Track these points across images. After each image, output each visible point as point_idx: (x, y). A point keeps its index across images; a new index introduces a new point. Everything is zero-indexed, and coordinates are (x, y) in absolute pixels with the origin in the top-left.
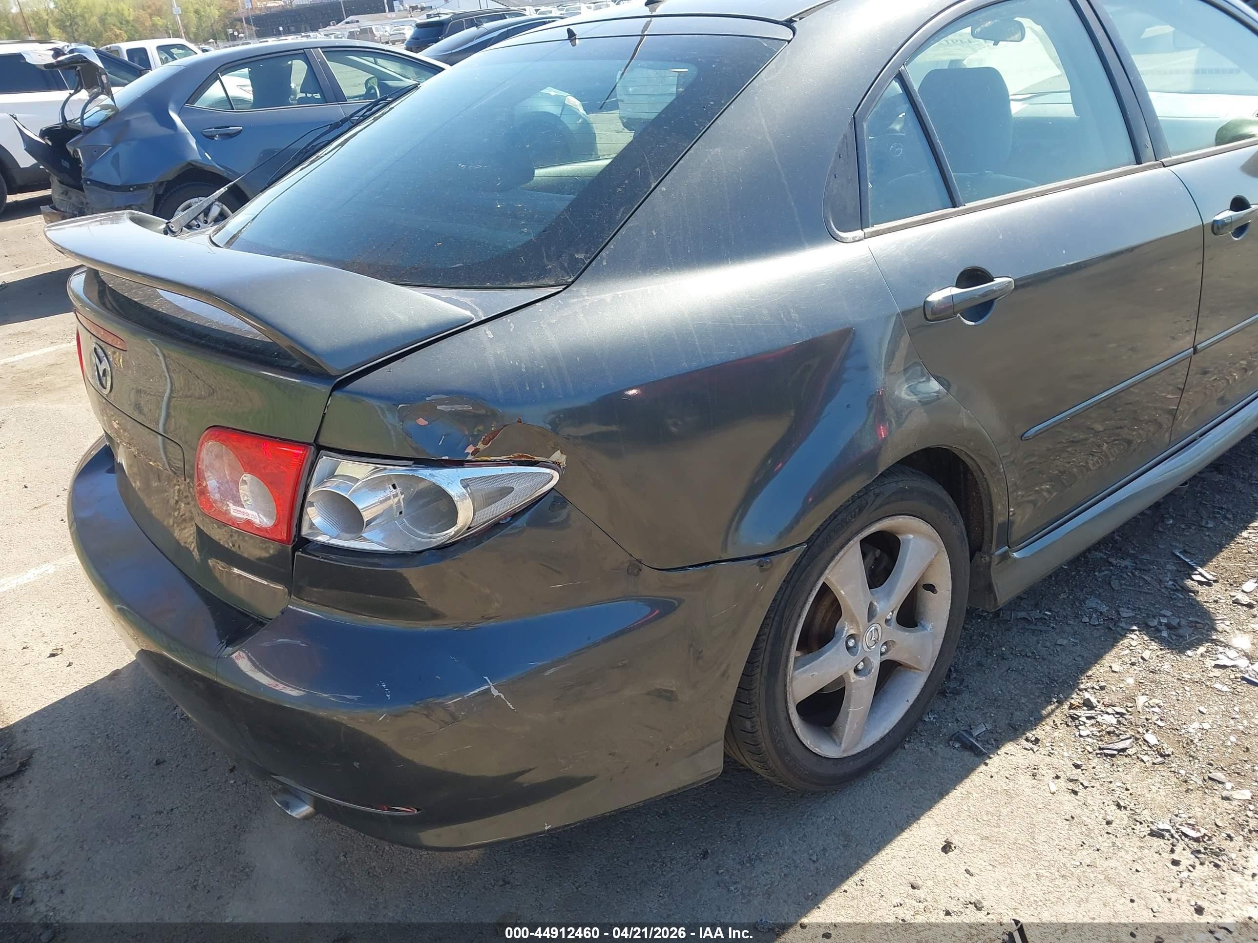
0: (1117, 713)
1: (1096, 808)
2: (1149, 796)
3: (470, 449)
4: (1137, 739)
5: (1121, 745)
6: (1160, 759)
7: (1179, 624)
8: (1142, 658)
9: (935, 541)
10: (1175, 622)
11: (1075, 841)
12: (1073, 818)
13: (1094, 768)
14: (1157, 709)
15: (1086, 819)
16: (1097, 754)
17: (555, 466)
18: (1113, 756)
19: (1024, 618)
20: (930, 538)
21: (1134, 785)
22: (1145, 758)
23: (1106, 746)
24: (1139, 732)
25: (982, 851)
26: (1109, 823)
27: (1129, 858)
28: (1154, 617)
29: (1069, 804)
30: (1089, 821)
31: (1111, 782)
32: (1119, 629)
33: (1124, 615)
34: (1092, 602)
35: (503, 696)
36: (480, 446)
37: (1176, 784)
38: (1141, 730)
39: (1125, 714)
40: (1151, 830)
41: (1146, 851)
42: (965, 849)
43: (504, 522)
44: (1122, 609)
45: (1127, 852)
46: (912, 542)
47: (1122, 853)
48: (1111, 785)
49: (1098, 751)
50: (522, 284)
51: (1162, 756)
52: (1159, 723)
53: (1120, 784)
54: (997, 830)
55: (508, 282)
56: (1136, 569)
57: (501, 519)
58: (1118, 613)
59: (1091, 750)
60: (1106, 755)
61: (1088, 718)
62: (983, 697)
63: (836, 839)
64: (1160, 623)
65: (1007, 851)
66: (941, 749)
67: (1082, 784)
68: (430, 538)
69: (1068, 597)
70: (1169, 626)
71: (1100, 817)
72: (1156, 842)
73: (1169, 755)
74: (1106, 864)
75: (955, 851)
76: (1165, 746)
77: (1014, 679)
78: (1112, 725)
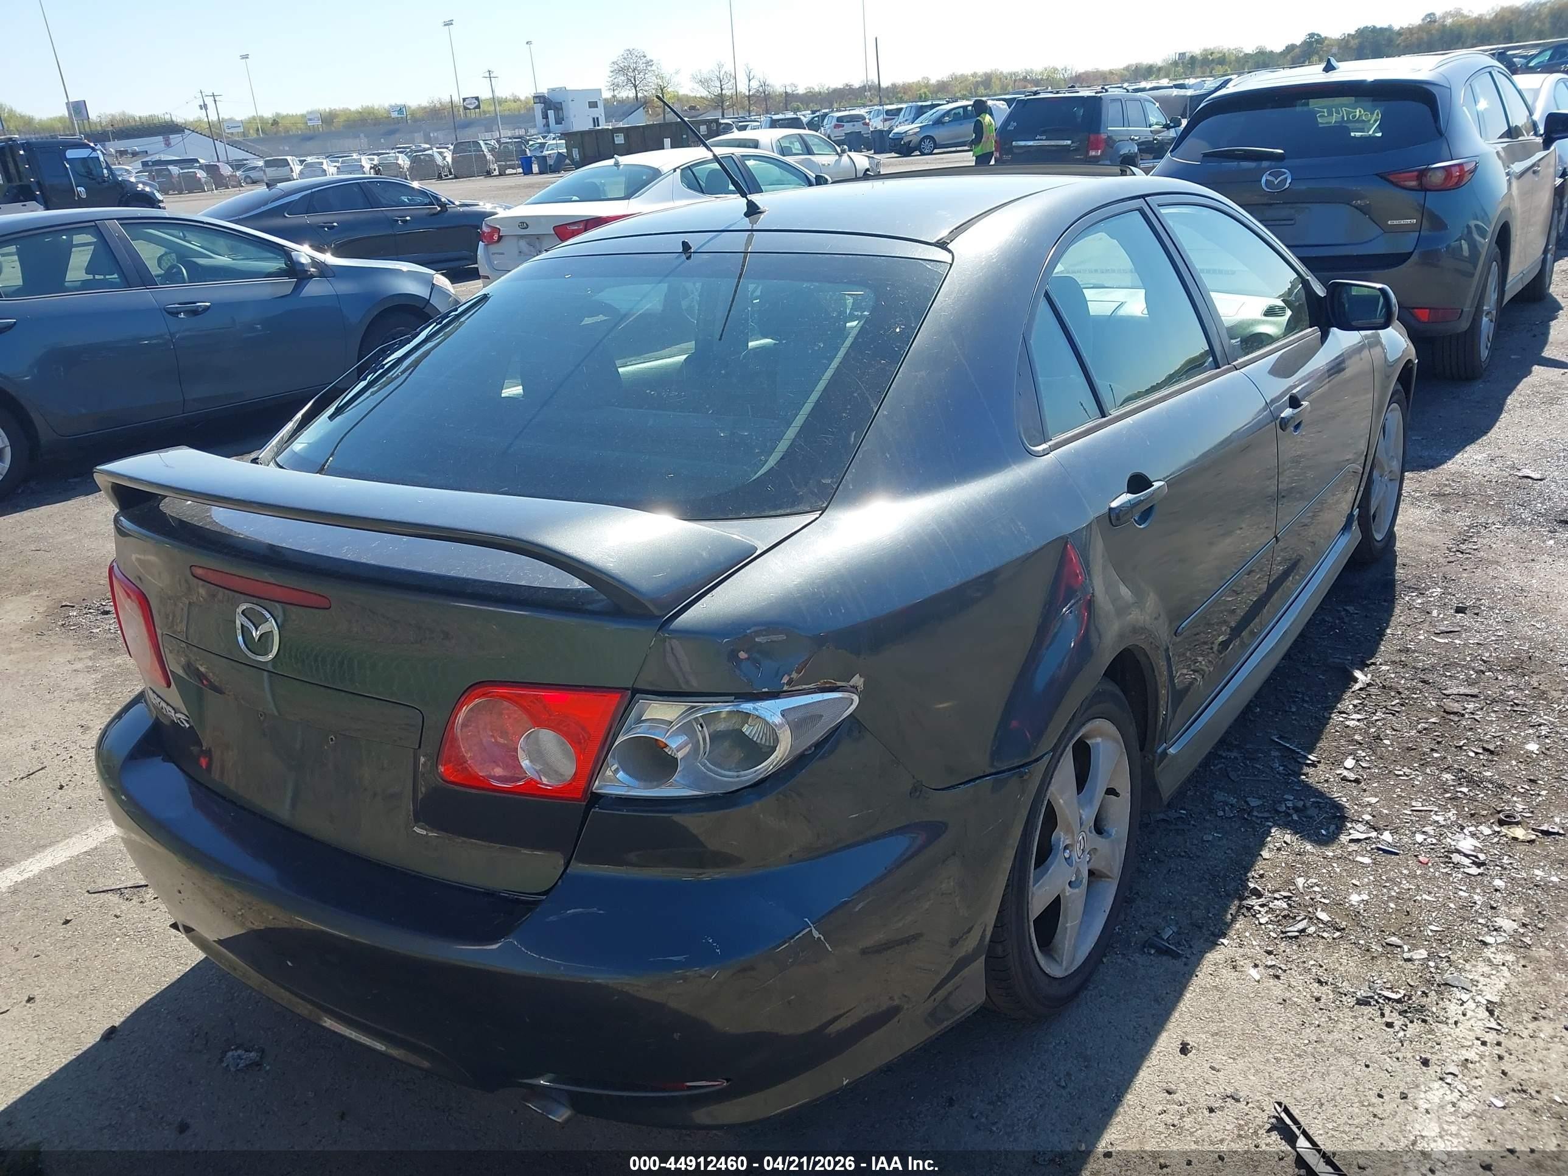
0: (1285, 897)
1: (1301, 989)
2: (1342, 969)
3: (785, 680)
4: (1311, 919)
5: (1300, 926)
6: (1338, 934)
7: (1304, 806)
8: (1285, 842)
9: (1118, 742)
10: (1300, 804)
11: (1295, 1022)
12: (1284, 1000)
13: (1284, 951)
14: (1316, 889)
15: (1296, 1000)
16: (1282, 938)
17: (854, 689)
18: (1296, 937)
19: (1163, 820)
20: (1116, 741)
21: (1325, 961)
22: (1325, 935)
23: (1288, 929)
24: (1309, 912)
25: (1217, 1047)
26: (1318, 999)
27: (1348, 1028)
28: (1280, 802)
29: (1278, 989)
30: (1300, 1001)
31: (1304, 962)
32: (1254, 819)
33: (1252, 804)
34: (1220, 796)
35: (822, 938)
36: (794, 675)
37: (1360, 954)
38: (1310, 909)
39: (1291, 897)
40: (1357, 999)
41: (1360, 1019)
42: (1201, 1048)
43: (810, 752)
44: (1248, 799)
45: (1344, 1023)
46: (1101, 745)
47: (1341, 1025)
48: (1305, 965)
49: (1282, 936)
50: (779, 512)
51: (1338, 930)
52: (1323, 900)
53: (1312, 962)
54: (1222, 1025)
55: (764, 510)
56: (1245, 758)
57: (806, 750)
58: (1246, 802)
59: (1275, 936)
60: (1291, 938)
61: (1262, 906)
62: (1156, 902)
63: (1075, 1062)
64: (1288, 808)
65: (1240, 1042)
66: (1137, 957)
67: (1280, 968)
68: (738, 777)
69: (1195, 794)
70: (1296, 809)
71: (1308, 996)
72: (1366, 1010)
73: (1344, 929)
74: (1331, 1037)
75: (1194, 1051)
76: (1337, 920)
77: (1178, 880)
78: (1284, 909)
